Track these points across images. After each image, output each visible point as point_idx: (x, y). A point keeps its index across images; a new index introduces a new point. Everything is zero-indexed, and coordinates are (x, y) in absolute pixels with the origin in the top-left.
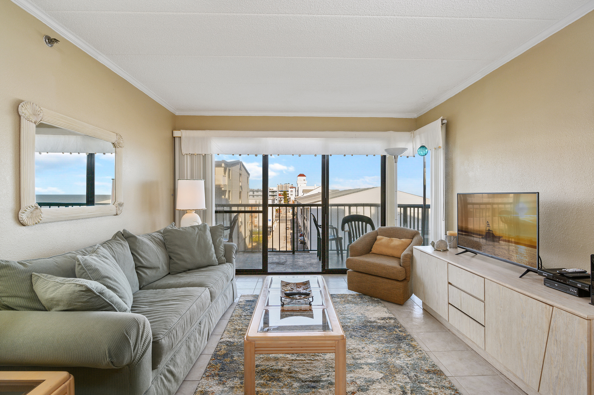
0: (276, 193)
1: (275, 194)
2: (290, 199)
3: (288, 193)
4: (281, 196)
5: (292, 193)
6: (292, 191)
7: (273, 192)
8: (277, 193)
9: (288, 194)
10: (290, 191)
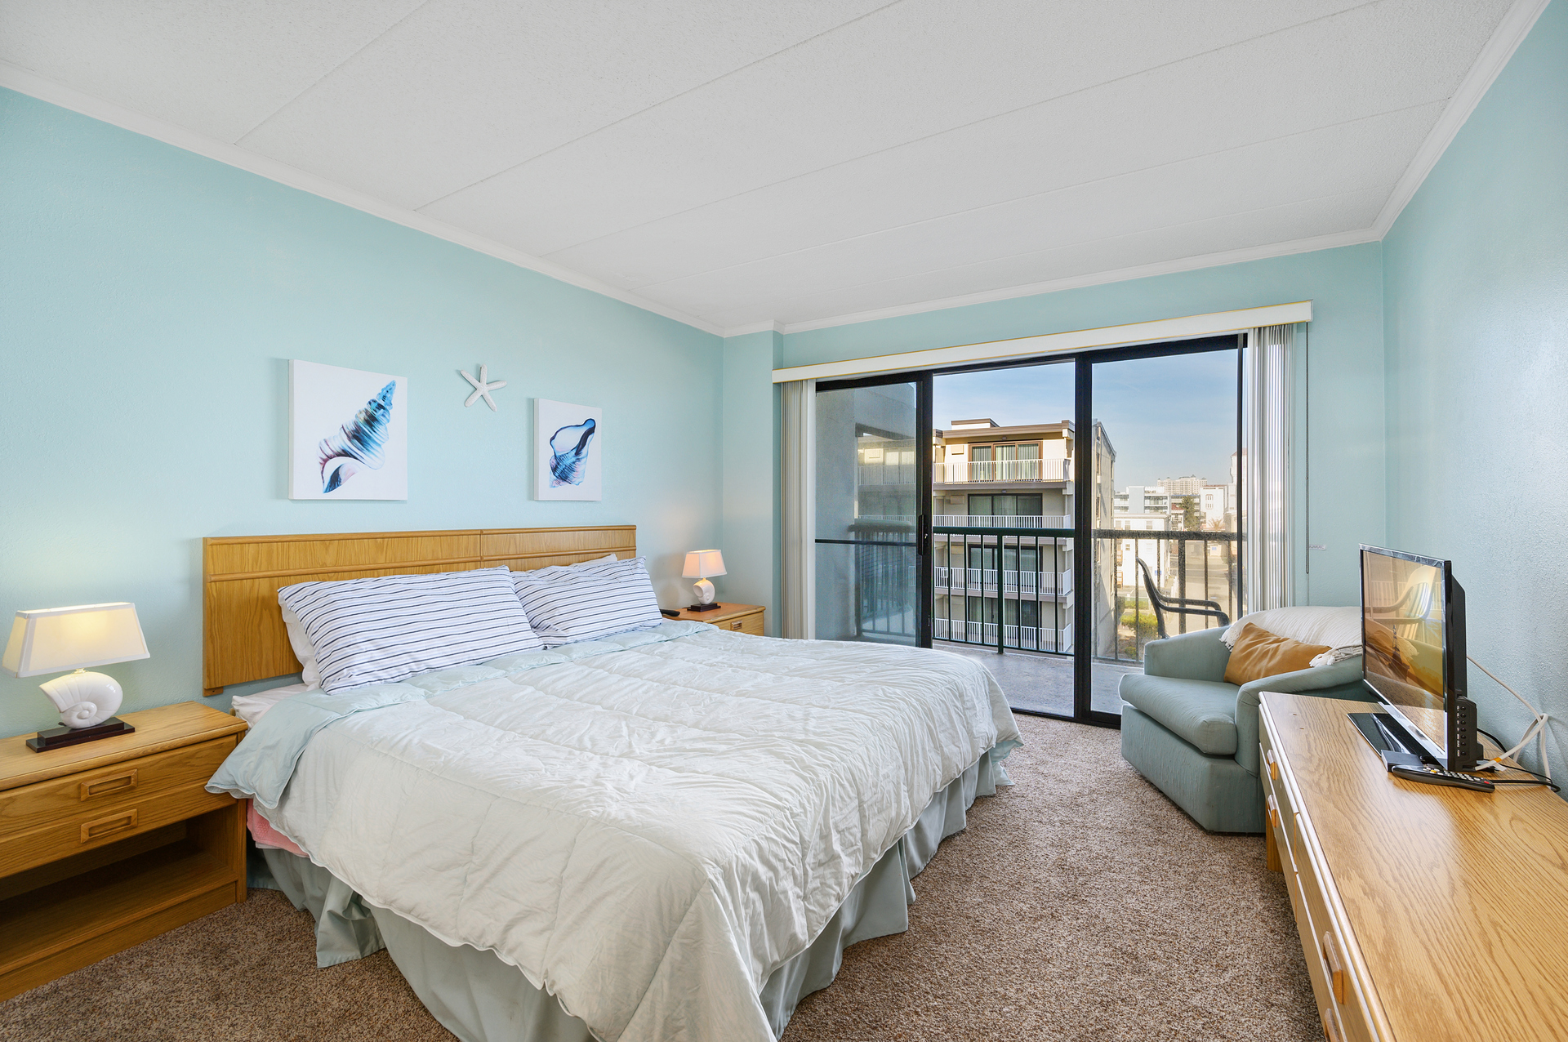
0: (1164, 501)
1: (1161, 504)
2: (1204, 517)
3: (1197, 500)
4: (1177, 509)
5: (1209, 502)
6: (1209, 497)
7: (1158, 498)
8: (1168, 501)
9: (1198, 504)
10: (1203, 498)
